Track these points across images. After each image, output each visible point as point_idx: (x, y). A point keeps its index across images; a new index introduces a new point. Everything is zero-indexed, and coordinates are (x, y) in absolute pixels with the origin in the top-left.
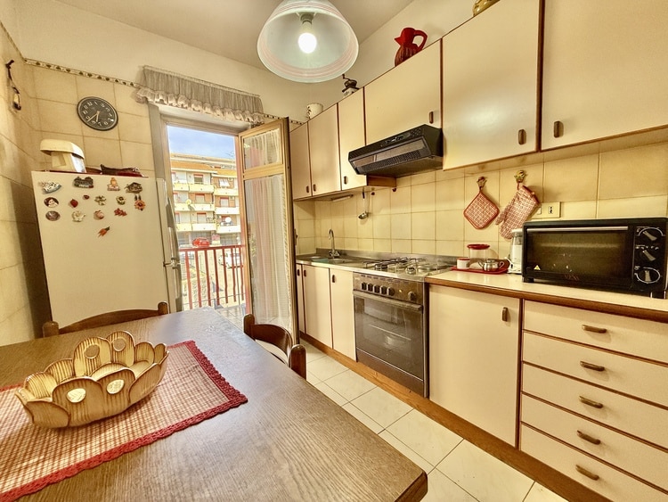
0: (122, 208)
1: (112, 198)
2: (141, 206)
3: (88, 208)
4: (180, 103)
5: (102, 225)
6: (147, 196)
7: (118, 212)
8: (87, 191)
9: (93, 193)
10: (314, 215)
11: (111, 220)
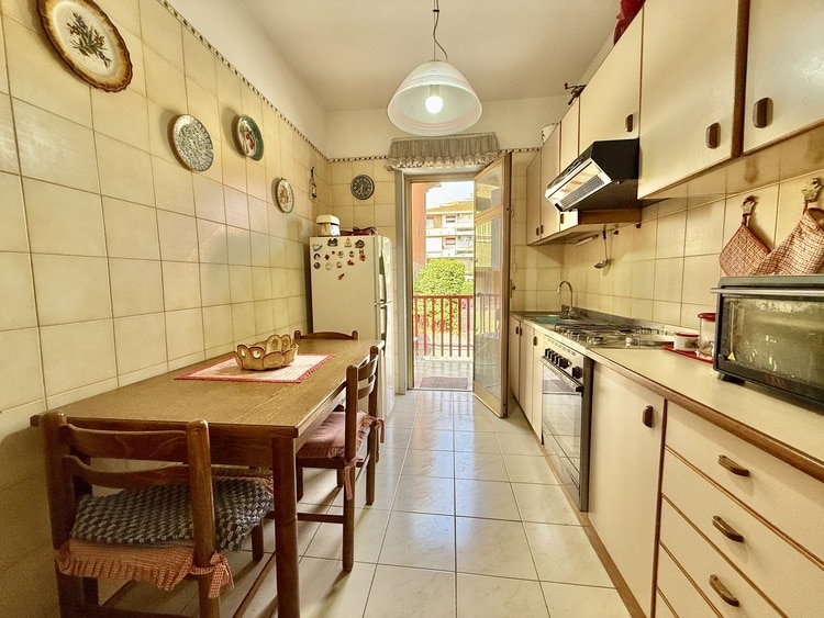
0: (352, 259)
1: (346, 251)
2: (363, 258)
3: (334, 259)
4: (415, 163)
5: (340, 272)
6: (367, 250)
7: (350, 263)
8: (334, 249)
9: (337, 249)
10: (562, 262)
11: (346, 268)
